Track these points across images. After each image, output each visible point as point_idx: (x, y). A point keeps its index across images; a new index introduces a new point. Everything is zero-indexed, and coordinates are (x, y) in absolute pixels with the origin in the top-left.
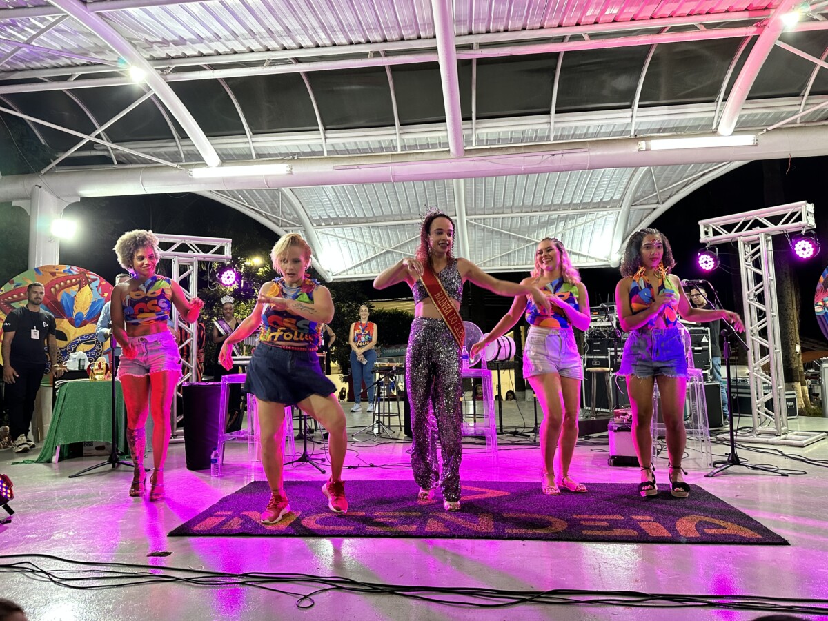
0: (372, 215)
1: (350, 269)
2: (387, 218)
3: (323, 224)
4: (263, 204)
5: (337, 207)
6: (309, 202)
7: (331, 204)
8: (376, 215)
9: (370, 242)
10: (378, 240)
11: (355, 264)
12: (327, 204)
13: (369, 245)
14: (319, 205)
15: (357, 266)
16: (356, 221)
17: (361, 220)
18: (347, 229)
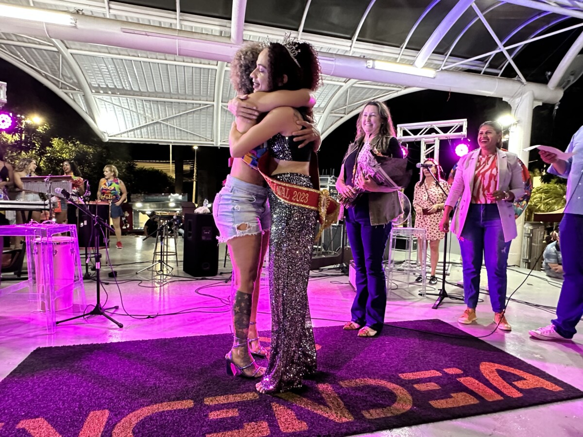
0: (146, 91)
1: (124, 133)
2: (159, 95)
3: (102, 92)
4: (43, 65)
5: (115, 78)
6: (88, 70)
7: (110, 74)
8: (149, 91)
9: (142, 112)
10: (149, 112)
11: (128, 129)
12: (106, 74)
13: (141, 115)
14: (98, 74)
15: (130, 131)
16: (131, 93)
17: (136, 93)
18: (123, 99)
